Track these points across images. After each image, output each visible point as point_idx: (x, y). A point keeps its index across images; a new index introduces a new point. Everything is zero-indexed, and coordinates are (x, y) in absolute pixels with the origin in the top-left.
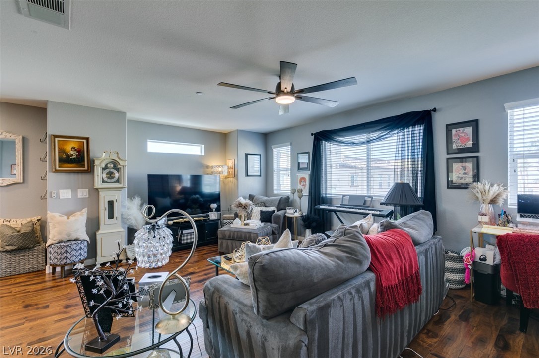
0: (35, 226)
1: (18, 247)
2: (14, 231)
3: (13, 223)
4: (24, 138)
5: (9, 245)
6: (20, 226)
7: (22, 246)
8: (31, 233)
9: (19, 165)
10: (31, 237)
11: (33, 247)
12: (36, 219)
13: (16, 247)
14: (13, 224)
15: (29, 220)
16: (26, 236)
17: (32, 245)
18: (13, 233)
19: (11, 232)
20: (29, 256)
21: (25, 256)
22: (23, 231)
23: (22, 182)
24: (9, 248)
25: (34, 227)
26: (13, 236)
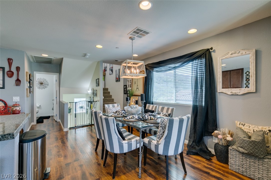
0: (266, 136)
1: (248, 152)
2: (245, 136)
3: (247, 127)
4: (257, 52)
5: (241, 147)
6: (252, 132)
7: (251, 153)
8: (261, 143)
9: (253, 76)
10: (261, 148)
11: (263, 158)
12: (268, 129)
13: (246, 152)
14: (245, 128)
15: (260, 128)
16: (256, 145)
17: (262, 156)
18: (244, 137)
19: (243, 136)
20: (259, 165)
21: (255, 163)
22: (253, 139)
23: (254, 91)
24: (241, 150)
25: (264, 138)
26: (244, 140)
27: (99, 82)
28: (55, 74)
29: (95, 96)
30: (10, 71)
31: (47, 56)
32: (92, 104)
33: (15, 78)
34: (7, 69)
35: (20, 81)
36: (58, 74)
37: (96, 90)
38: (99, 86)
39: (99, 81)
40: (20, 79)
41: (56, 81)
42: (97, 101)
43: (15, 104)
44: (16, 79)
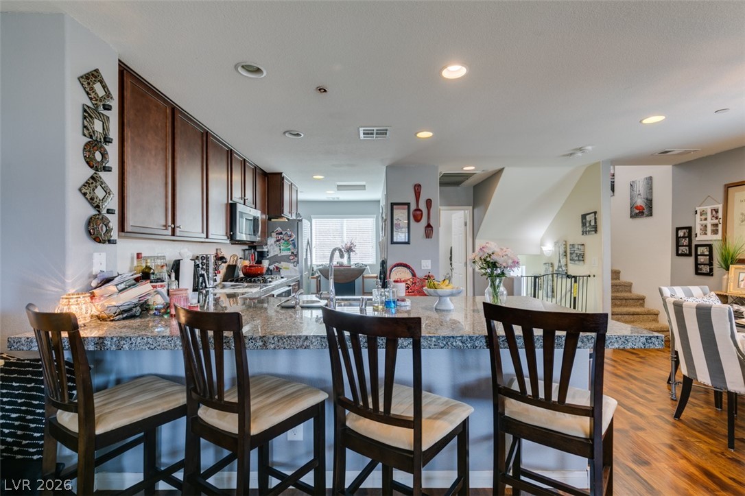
27: (596, 222)
28: (462, 210)
29: (579, 260)
30: (418, 210)
31: (473, 168)
32: (575, 282)
33: (424, 222)
34: (413, 207)
35: (432, 227)
36: (471, 207)
37: (583, 245)
38: (596, 233)
39: (595, 219)
40: (431, 224)
41: (466, 225)
42: (589, 276)
43: (427, 274)
44: (426, 225)
